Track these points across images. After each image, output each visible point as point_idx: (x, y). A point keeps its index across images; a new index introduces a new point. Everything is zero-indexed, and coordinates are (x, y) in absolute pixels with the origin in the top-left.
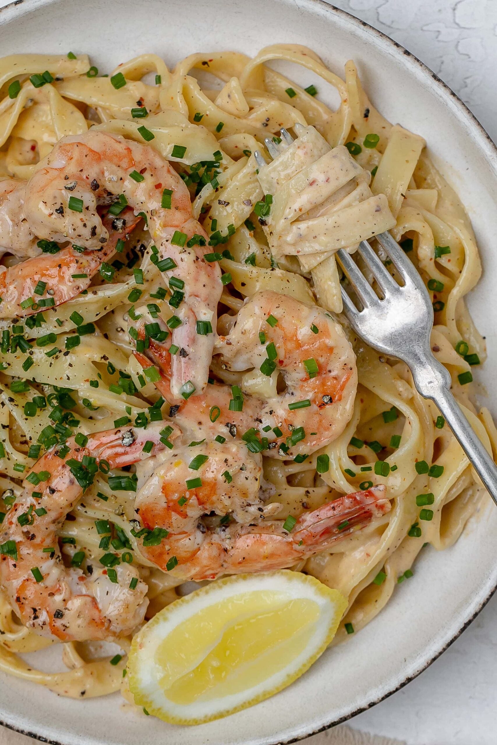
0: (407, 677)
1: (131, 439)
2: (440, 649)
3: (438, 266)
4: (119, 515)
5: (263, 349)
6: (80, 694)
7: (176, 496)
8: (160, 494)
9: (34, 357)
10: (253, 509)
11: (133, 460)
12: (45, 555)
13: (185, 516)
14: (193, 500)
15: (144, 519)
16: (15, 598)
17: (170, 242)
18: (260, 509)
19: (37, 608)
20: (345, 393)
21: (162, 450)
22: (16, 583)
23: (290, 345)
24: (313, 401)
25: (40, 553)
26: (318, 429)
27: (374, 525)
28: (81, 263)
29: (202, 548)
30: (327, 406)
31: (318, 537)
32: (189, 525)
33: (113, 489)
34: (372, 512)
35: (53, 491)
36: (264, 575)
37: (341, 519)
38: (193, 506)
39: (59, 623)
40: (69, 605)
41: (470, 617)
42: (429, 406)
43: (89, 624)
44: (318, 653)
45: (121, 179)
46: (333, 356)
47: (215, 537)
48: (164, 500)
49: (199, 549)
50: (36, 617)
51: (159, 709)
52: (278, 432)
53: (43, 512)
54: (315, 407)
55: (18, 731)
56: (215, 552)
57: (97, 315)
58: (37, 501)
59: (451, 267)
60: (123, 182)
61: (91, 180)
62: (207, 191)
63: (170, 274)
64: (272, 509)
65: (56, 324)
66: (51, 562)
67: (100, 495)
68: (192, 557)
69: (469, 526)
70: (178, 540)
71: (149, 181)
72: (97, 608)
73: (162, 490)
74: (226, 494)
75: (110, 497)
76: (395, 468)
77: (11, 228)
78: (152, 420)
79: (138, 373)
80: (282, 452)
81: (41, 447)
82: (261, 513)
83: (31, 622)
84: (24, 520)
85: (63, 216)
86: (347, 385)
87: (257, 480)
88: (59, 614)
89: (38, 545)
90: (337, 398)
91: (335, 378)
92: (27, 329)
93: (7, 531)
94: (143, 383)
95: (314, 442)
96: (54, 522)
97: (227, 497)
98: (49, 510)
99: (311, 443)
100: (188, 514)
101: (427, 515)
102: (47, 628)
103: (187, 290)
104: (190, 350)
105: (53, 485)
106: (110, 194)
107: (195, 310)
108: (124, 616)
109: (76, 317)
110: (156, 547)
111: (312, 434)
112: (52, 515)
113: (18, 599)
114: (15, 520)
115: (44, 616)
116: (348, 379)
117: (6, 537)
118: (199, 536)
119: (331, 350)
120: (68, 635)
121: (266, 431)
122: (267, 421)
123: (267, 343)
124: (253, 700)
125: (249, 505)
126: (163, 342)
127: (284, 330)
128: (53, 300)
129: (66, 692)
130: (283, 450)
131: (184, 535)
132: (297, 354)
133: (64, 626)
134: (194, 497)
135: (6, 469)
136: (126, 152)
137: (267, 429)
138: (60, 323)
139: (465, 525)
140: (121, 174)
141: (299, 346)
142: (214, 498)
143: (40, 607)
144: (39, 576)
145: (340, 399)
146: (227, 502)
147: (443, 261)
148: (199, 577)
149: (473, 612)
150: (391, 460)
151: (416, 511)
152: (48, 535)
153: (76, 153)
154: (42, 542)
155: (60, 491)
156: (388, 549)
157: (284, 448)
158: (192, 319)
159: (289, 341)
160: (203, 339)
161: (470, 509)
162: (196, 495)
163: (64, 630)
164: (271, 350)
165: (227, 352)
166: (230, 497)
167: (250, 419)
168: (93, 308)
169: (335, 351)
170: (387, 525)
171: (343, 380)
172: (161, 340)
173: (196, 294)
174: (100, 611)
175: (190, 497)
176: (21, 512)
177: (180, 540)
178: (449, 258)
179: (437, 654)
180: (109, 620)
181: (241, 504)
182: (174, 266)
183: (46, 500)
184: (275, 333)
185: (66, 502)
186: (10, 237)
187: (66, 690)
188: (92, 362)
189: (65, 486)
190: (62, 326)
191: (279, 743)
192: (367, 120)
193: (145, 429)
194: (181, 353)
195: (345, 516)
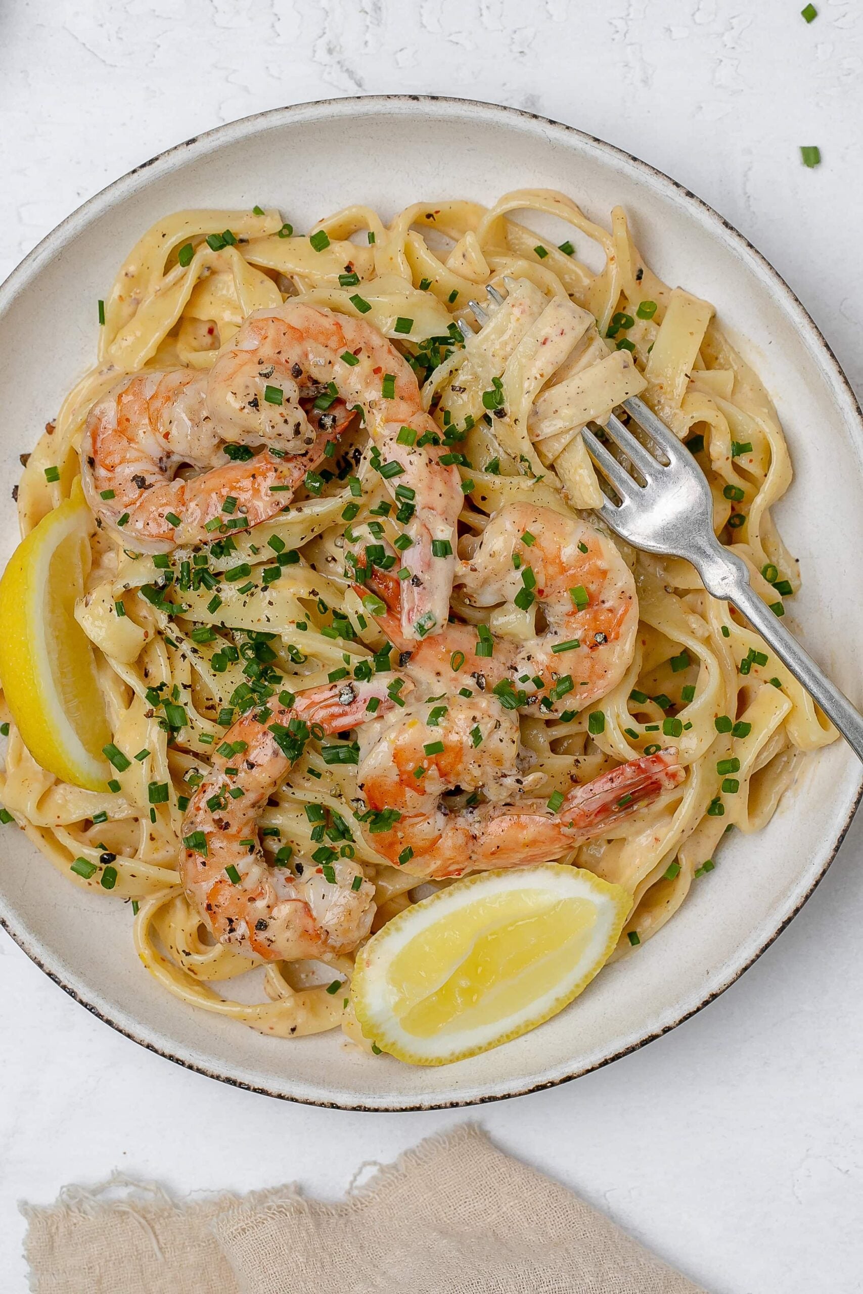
0: (711, 993)
1: (351, 695)
3: (737, 468)
4: (334, 796)
5: (517, 575)
6: (290, 1031)
7: (411, 766)
8: (391, 764)
9: (223, 596)
10: (509, 781)
11: (354, 723)
12: (242, 849)
13: (423, 792)
14: (433, 770)
15: (370, 798)
16: (205, 905)
17: (395, 440)
18: (518, 781)
19: (234, 918)
20: (623, 629)
21: (391, 708)
22: (206, 886)
23: (552, 570)
24: (582, 641)
25: (236, 847)
26: (590, 677)
27: (664, 799)
28: (281, 472)
29: (444, 835)
30: (601, 647)
31: (593, 816)
32: (428, 804)
33: (328, 762)
34: (661, 782)
35: (252, 766)
36: (523, 870)
37: (620, 793)
38: (434, 779)
39: (262, 936)
40: (275, 912)
41: (790, 913)
42: (731, 647)
43: (301, 936)
44: (595, 970)
45: (330, 362)
46: (607, 581)
47: (460, 820)
48: (395, 771)
49: (441, 836)
50: (232, 930)
51: (394, 1044)
52: (539, 683)
53: (239, 793)
54: (585, 649)
55: (212, 1077)
56: (460, 839)
57: (302, 539)
58: (231, 778)
59: (754, 469)
60: (333, 366)
61: (292, 364)
62: (439, 374)
63: (396, 481)
64: (534, 780)
65: (250, 552)
66: (251, 858)
67: (311, 771)
68: (432, 847)
69: (784, 801)
70: (413, 825)
71: (365, 364)
72: (311, 916)
73: (392, 759)
74: (474, 762)
75: (324, 773)
76: (689, 726)
77: (190, 430)
78: (377, 671)
79: (357, 612)
80: (544, 709)
81: (235, 711)
82: (520, 786)
83: (226, 937)
84: (215, 804)
85: (258, 410)
86: (626, 618)
87: (514, 742)
88: (262, 925)
89: (233, 836)
90: (612, 636)
91: (610, 610)
92: (212, 560)
93: (193, 819)
94: (363, 624)
95: (585, 695)
96: (253, 806)
97: (476, 765)
98: (247, 790)
99: (581, 695)
100: (427, 789)
101: (732, 786)
102: (247, 943)
103: (419, 501)
104: (425, 578)
105: (252, 758)
106: (315, 382)
107: (430, 527)
108: (345, 925)
109: (276, 543)
110: (387, 833)
111: (583, 684)
112: (251, 797)
113: (209, 907)
114: (203, 805)
115: (242, 928)
116: (626, 611)
117: (193, 826)
118: (440, 819)
119: (604, 573)
120: (273, 951)
121: (524, 682)
122: (525, 669)
123: (523, 568)
124: (512, 1033)
125: (505, 776)
126: (389, 569)
127: (543, 551)
128: (246, 520)
129: (272, 1028)
130: (545, 705)
131: (422, 818)
132: (560, 581)
133: (268, 939)
134: (434, 767)
135: (189, 741)
136: (334, 328)
137: (524, 679)
138: (256, 550)
139: (779, 801)
140: (329, 356)
141: (563, 569)
142: (460, 767)
143: (237, 917)
144: (235, 876)
145: (617, 638)
146: (476, 772)
147: (743, 461)
148: (440, 874)
150: (683, 716)
151: (717, 780)
152: (246, 824)
153: (271, 332)
154: (238, 833)
155: (261, 765)
156: (683, 831)
157: (547, 702)
158: (426, 538)
159: (551, 564)
160: (440, 563)
161: (785, 780)
162: (437, 765)
163: (269, 946)
164: (528, 576)
165: (471, 582)
166: (479, 766)
167: (502, 668)
168: (297, 530)
169: (609, 576)
170: (680, 801)
171: (621, 612)
172: (386, 567)
173: (430, 506)
174: (314, 920)
175: (430, 766)
176: (210, 794)
177: (416, 824)
178: (750, 458)
179: (748, 962)
180: (326, 931)
181: (495, 774)
182: (401, 471)
183: (243, 777)
184: (532, 555)
185: (268, 780)
186: (188, 441)
187: (271, 1026)
188: (298, 599)
189: (268, 758)
190: (258, 554)
191: (549, 1082)
192: (640, 283)
193: (368, 682)
194: (413, 581)
195: (626, 789)
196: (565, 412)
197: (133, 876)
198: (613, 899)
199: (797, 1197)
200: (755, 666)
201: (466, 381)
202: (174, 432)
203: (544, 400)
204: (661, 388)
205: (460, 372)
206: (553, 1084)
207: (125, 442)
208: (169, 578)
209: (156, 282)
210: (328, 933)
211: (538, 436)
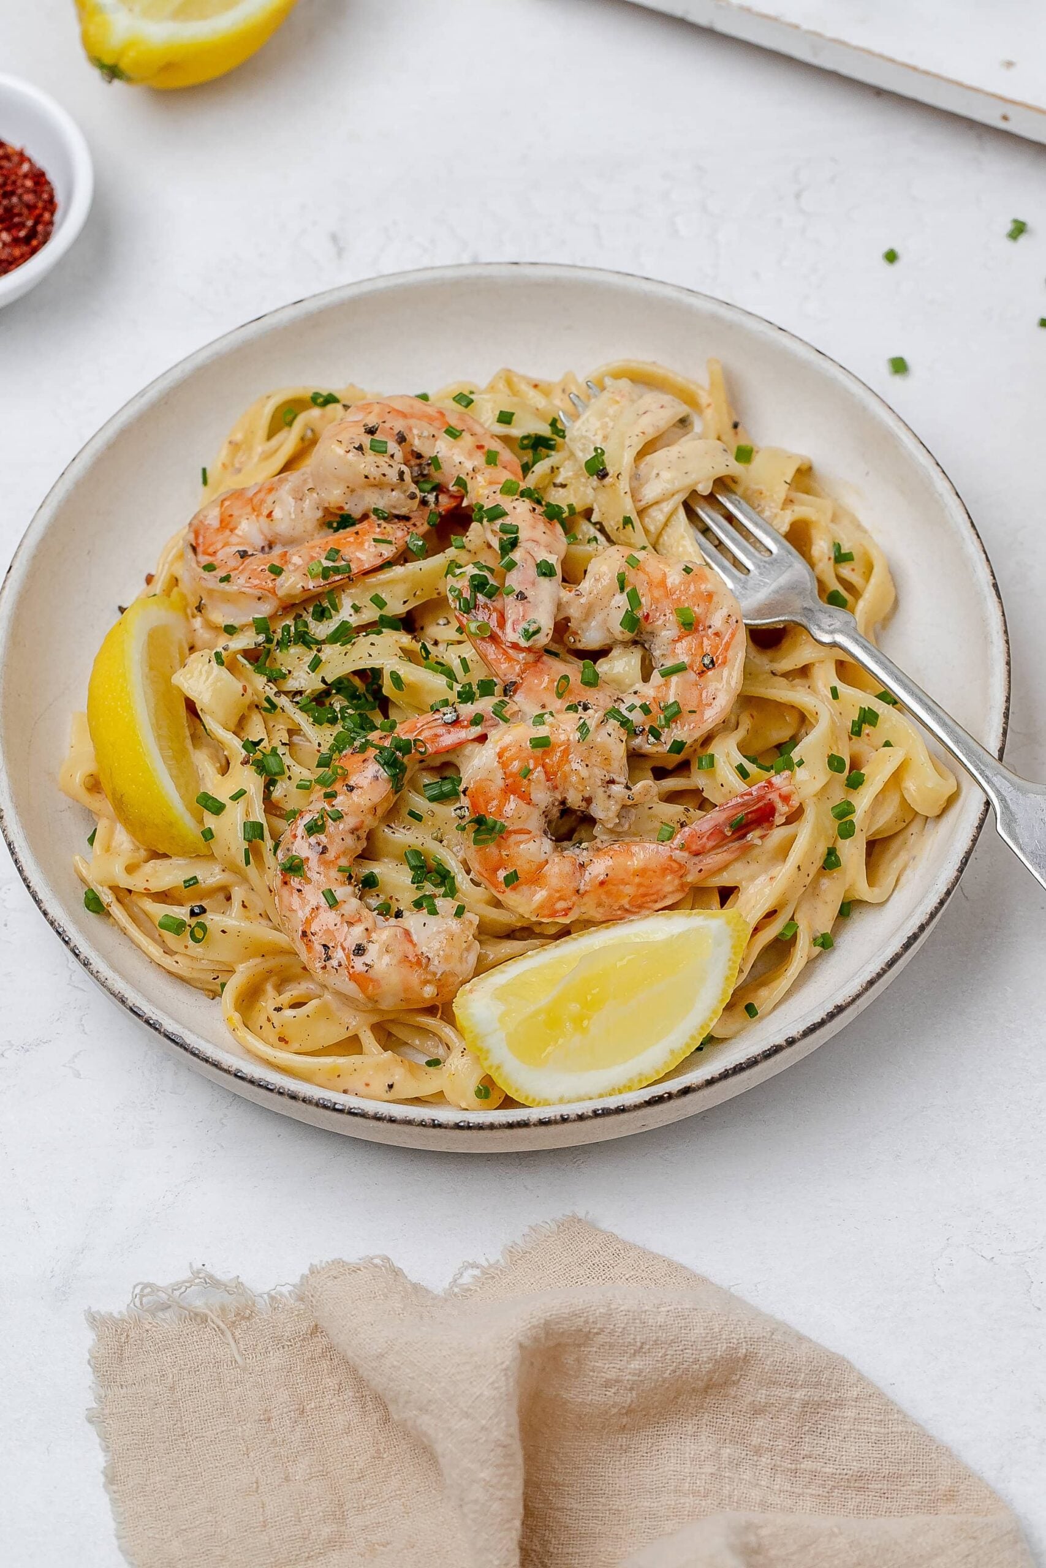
0: (835, 1004)
1: (454, 714)
2: (878, 970)
3: (838, 574)
4: (436, 839)
5: (621, 600)
6: (387, 1088)
7: (516, 766)
8: (496, 764)
9: (323, 656)
10: (617, 789)
11: (457, 741)
12: (339, 875)
13: (528, 800)
14: (538, 772)
15: (474, 805)
16: (300, 933)
17: (498, 492)
18: (628, 788)
19: (330, 945)
20: (730, 654)
21: (495, 725)
22: (302, 914)
23: (657, 593)
24: (690, 667)
25: (334, 873)
26: (698, 707)
27: (778, 835)
28: (385, 528)
29: (550, 862)
30: (710, 673)
31: (704, 839)
32: (535, 822)
33: (432, 799)
34: (775, 805)
35: (351, 789)
37: (734, 812)
38: (539, 782)
39: (359, 964)
40: (374, 936)
41: (915, 929)
43: (400, 962)
45: (433, 436)
46: (713, 606)
48: (500, 774)
49: (547, 862)
50: (329, 958)
51: (498, 1067)
52: (646, 709)
53: (338, 817)
54: (692, 676)
55: (304, 1100)
56: (567, 868)
57: (405, 602)
58: (330, 803)
59: (855, 578)
60: (436, 440)
61: (396, 431)
62: (541, 468)
63: (499, 522)
64: (644, 787)
65: (352, 611)
66: (349, 887)
67: (412, 814)
68: (536, 877)
69: (903, 880)
70: (518, 843)
71: (467, 440)
72: (411, 941)
73: (497, 759)
74: (582, 761)
75: (424, 815)
76: (801, 763)
77: (293, 508)
78: (481, 696)
79: (459, 657)
80: (652, 739)
81: (333, 758)
82: (629, 793)
83: (322, 964)
84: (314, 829)
85: (363, 454)
86: (734, 642)
87: (622, 741)
88: (360, 950)
89: (332, 862)
90: (719, 662)
91: (717, 634)
92: (313, 624)
93: (290, 846)
94: (466, 668)
95: (694, 725)
96: (353, 831)
97: (583, 764)
98: (346, 814)
99: (689, 725)
100: (532, 797)
101: (847, 831)
102: (342, 970)
103: (522, 535)
104: (529, 594)
105: (352, 783)
106: (419, 456)
107: (534, 555)
108: (448, 951)
109: (377, 602)
110: (492, 849)
111: (690, 712)
112: (350, 822)
113: (304, 934)
114: (301, 830)
115: (339, 955)
116: (733, 635)
117: (289, 852)
118: (547, 845)
119: (710, 596)
120: (372, 980)
121: (630, 711)
122: (630, 700)
123: (627, 590)
124: (625, 1087)
125: (612, 782)
126: (493, 598)
127: (648, 574)
128: (349, 566)
129: (367, 1085)
130: (653, 735)
131: (526, 836)
132: (666, 604)
133: (367, 965)
134: (540, 769)
135: (285, 796)
136: (437, 415)
137: (631, 709)
138: (357, 609)
139: (898, 878)
140: (432, 430)
141: (669, 593)
142: (566, 768)
143: (333, 944)
144: (333, 903)
145: (724, 663)
146: (584, 772)
147: (845, 571)
148: (546, 912)
149: (918, 924)
150: (796, 755)
151: (833, 824)
152: (344, 853)
154: (336, 859)
155: (360, 788)
156: (799, 867)
157: (656, 733)
158: (530, 561)
159: (656, 587)
160: (544, 582)
161: (903, 856)
162: (543, 767)
163: (367, 971)
164: (634, 599)
165: (574, 612)
166: (587, 766)
167: (608, 700)
168: (401, 591)
169: (715, 599)
171: (726, 638)
172: (490, 596)
173: (534, 540)
174: (415, 945)
175: (535, 768)
176: (307, 818)
177: (521, 842)
178: (852, 567)
179: (874, 975)
180: (427, 957)
181: (603, 778)
182: (504, 514)
183: (341, 802)
184: (635, 579)
185: (369, 804)
186: (292, 520)
187: (367, 1082)
188: (400, 648)
189: (368, 780)
190: (360, 613)
191: (666, 1093)
192: (736, 434)
193: (472, 704)
194: (517, 596)
195: (740, 809)
196: (666, 475)
197: (224, 932)
198: (728, 923)
199: (939, 1286)
200: (866, 729)
201: (567, 478)
202: (277, 514)
203: (646, 464)
204: (761, 493)
205: (561, 469)
206: (670, 1096)
207: (228, 532)
208: (269, 640)
209: (260, 447)
210: (429, 959)
211: (640, 501)
